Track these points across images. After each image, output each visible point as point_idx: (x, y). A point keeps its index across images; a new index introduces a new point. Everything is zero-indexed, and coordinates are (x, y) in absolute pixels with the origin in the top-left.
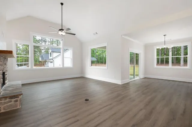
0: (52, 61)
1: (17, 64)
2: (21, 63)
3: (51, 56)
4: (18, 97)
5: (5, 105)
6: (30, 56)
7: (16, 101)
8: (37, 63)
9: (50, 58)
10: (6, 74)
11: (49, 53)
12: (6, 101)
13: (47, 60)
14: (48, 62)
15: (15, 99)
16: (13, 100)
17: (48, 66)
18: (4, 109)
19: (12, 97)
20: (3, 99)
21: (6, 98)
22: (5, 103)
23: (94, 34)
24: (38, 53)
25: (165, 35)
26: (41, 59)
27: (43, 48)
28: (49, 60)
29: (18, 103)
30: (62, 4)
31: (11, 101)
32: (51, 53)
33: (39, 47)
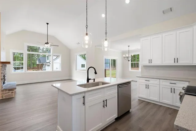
0: (49, 64)
1: (14, 68)
2: (18, 66)
3: (48, 60)
4: (14, 90)
5: (6, 94)
6: (24, 62)
7: (13, 92)
8: (35, 66)
9: (47, 61)
10: (6, 77)
11: (47, 56)
12: (6, 92)
13: (45, 64)
14: (45, 65)
15: (12, 91)
16: (10, 92)
17: (45, 70)
18: (5, 97)
19: (10, 90)
20: (5, 91)
21: (6, 90)
22: (6, 93)
23: (77, 44)
24: (36, 56)
25: (129, 46)
26: (38, 62)
27: (41, 51)
28: (46, 63)
29: (14, 94)
30: (48, 24)
31: (9, 93)
32: (48, 57)
33: (37, 50)
